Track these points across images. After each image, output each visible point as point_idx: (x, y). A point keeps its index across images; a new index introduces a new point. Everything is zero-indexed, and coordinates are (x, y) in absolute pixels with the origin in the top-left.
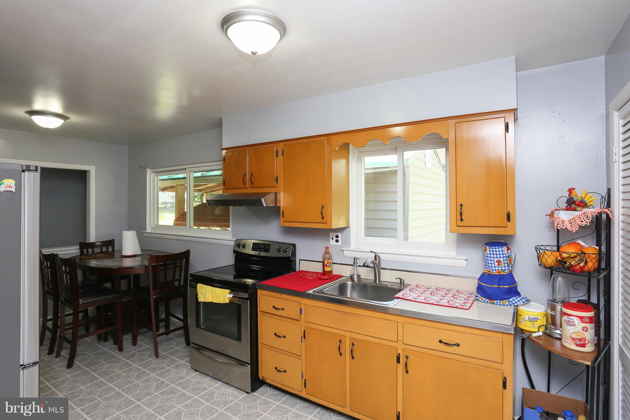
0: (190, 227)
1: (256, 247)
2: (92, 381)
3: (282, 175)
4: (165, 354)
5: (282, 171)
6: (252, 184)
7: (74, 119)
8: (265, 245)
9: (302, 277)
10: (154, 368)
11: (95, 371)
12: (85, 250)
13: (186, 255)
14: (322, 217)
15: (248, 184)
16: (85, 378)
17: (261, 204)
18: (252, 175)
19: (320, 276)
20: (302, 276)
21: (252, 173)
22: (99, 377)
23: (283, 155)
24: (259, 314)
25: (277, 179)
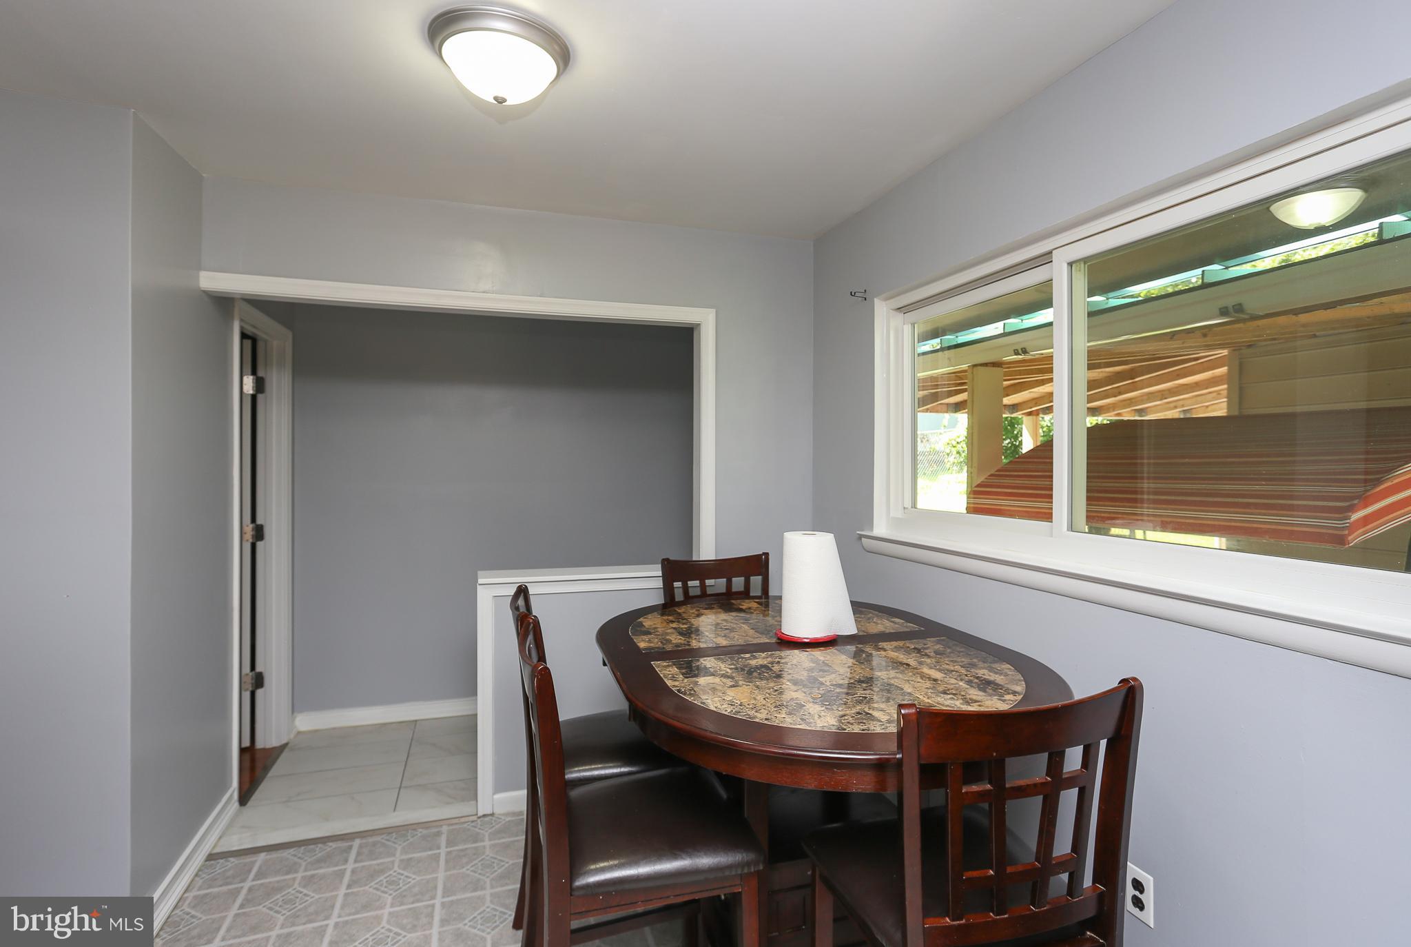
12: (679, 587)
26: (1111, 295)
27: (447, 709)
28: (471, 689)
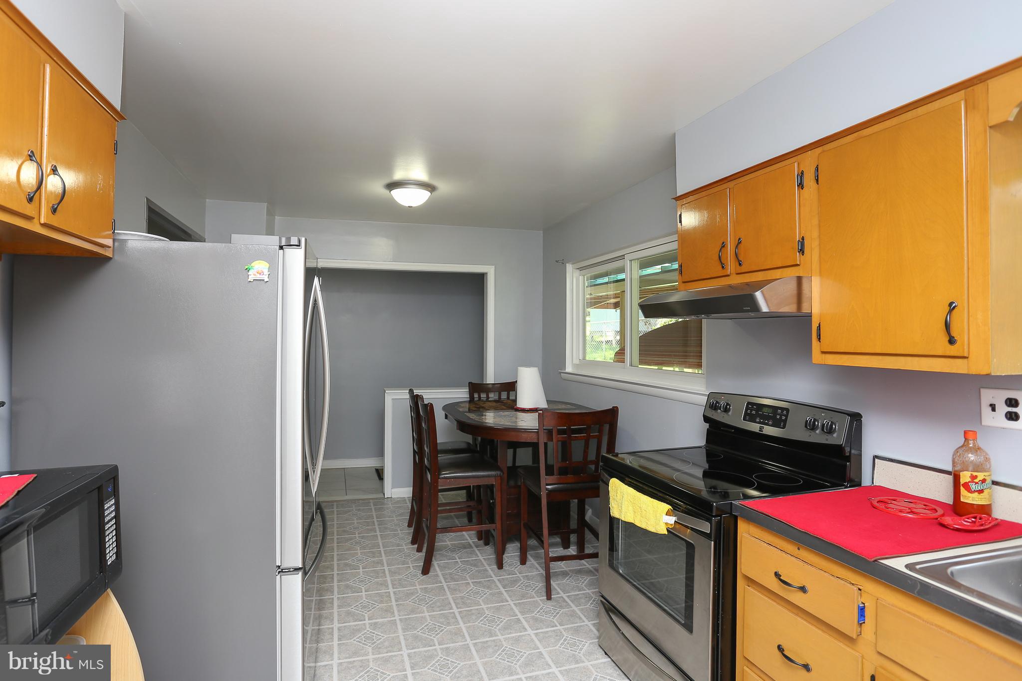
0: (631, 365)
1: (754, 412)
2: (442, 608)
3: (815, 234)
4: (564, 596)
5: (815, 221)
6: (740, 265)
7: (445, 188)
8: (775, 408)
9: (874, 507)
10: (536, 620)
11: (453, 591)
12: (476, 395)
13: (610, 416)
14: (948, 339)
15: (731, 266)
16: (436, 598)
17: (755, 307)
18: (740, 243)
19: (943, 515)
20: (878, 505)
21: (740, 239)
22: (454, 604)
23: (817, 180)
24: (741, 583)
25: (802, 242)
26: (673, 263)
27: (371, 463)
28: (381, 453)
